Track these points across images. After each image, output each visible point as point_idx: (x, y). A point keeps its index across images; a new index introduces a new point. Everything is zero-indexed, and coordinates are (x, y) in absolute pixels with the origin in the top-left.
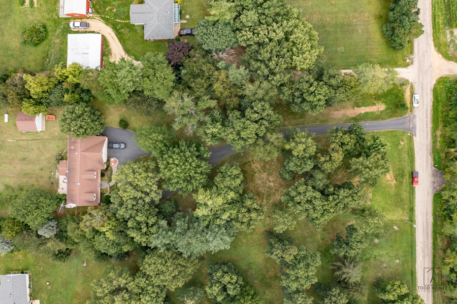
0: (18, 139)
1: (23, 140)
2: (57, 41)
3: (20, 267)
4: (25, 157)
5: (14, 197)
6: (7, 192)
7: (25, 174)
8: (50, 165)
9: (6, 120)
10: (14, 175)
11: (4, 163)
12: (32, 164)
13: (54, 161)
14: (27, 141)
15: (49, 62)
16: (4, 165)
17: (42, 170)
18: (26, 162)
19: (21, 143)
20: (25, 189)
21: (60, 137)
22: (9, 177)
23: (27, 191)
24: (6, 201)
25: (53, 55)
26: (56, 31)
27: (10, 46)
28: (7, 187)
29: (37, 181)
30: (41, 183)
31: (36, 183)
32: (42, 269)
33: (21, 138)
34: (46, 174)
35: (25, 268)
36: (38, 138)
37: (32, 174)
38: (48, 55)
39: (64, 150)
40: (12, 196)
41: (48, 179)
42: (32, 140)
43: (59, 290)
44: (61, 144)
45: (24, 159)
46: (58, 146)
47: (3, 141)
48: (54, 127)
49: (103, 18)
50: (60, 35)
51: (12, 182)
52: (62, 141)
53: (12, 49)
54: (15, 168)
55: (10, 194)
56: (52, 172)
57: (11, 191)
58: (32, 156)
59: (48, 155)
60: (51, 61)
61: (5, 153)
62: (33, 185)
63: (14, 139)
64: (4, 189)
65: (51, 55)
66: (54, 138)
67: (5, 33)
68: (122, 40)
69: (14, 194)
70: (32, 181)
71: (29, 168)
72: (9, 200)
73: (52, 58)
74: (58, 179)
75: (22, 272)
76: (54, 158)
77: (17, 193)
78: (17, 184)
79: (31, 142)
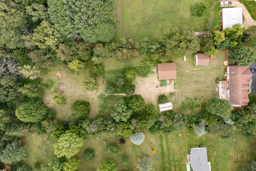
0: (192, 70)
1: (195, 71)
2: (213, 13)
3: (198, 144)
4: (197, 80)
5: (191, 104)
6: (187, 102)
7: (198, 90)
8: (212, 84)
9: (185, 60)
10: (191, 91)
11: (184, 84)
12: (202, 84)
13: (214, 82)
14: (198, 71)
15: (209, 25)
16: (185, 86)
17: (207, 87)
18: (197, 83)
19: (194, 72)
21: (218, 68)
22: (188, 92)
23: (199, 100)
24: (187, 106)
25: (210, 21)
26: (211, 7)
27: (184, 17)
28: (187, 98)
29: (205, 94)
30: (208, 95)
31: (205, 95)
32: (210, 144)
33: (194, 70)
34: (210, 89)
35: (201, 144)
36: (204, 69)
37: (202, 90)
38: (207, 21)
39: (220, 75)
40: (190, 103)
41: (211, 92)
42: (200, 70)
43: (221, 155)
44: (218, 72)
45: (197, 82)
46: (216, 73)
47: (183, 72)
48: (213, 62)
50: (214, 9)
51: (190, 95)
52: (219, 70)
53: (185, 19)
54: (191, 87)
55: (189, 102)
56: (214, 88)
57: (190, 100)
58: (201, 79)
59: (211, 79)
60: (210, 25)
61: (185, 79)
62: (203, 96)
63: (190, 71)
64: (186, 99)
65: (209, 21)
66: (213, 69)
67: (180, 10)
68: (250, 11)
69: (192, 102)
70: (202, 94)
71: (200, 87)
72: (188, 106)
73: (210, 23)
74: (218, 92)
75: (200, 147)
76: (215, 80)
77: (193, 101)
78: (193, 96)
79: (200, 72)
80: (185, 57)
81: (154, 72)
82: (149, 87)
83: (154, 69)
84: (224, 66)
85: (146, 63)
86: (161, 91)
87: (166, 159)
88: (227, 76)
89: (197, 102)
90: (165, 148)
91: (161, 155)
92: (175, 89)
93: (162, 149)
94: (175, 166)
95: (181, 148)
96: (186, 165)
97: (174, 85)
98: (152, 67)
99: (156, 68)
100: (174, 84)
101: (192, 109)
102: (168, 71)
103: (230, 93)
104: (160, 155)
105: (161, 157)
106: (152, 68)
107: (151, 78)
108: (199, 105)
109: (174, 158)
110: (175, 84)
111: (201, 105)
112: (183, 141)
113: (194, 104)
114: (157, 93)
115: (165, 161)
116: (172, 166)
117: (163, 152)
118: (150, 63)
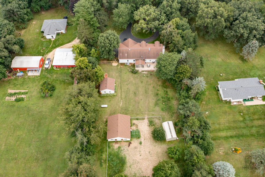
0: (120, 98)
1: (121, 95)
2: (55, 76)
3: (215, 93)
4: (133, 93)
5: (163, 99)
6: (161, 104)
7: (146, 92)
8: (138, 77)
9: (106, 106)
10: (147, 100)
11: (138, 107)
12: (138, 88)
13: (136, 75)
14: (121, 92)
15: (68, 80)
16: (140, 107)
17: (142, 82)
18: (137, 92)
19: (123, 96)
20: (157, 92)
21: (120, 72)
22: (148, 103)
23: (158, 90)
24: (167, 104)
25: (64, 78)
26: (48, 77)
27: (51, 106)
28: (156, 104)
29: (150, 85)
30: (152, 82)
31: (152, 85)
32: (212, 79)
33: (120, 96)
34: (145, 79)
35: (215, 89)
36: (120, 85)
37: (145, 88)
38: (63, 81)
39: (128, 70)
40: (163, 101)
41: (149, 78)
42: (121, 89)
44: (124, 71)
45: (135, 93)
46: (126, 73)
47: (122, 109)
48: (113, 76)
49: (47, 53)
50: (51, 75)
51: (152, 101)
52: (122, 71)
53: (53, 105)
54: (141, 100)
55: (162, 102)
56: (143, 76)
57: (159, 101)
58: (132, 88)
59: (132, 79)
60: (68, 79)
61: (131, 107)
62: (154, 87)
63: (120, 101)
64: (158, 106)
65: (63, 79)
66: (120, 76)
67: (40, 110)
69: (161, 99)
70: (151, 88)
71: (141, 90)
72: (166, 103)
73: (66, 78)
74: (148, 71)
75: (218, 90)
76: (134, 75)
77: (160, 97)
78: (154, 98)
79: (123, 90)
80: (103, 106)
81: (119, 147)
82: (141, 155)
83: (114, 146)
84: (118, 66)
85: (104, 159)
86: (147, 137)
87: (245, 131)
88: (130, 63)
89: (161, 92)
90: (229, 133)
91: (241, 138)
92: (144, 119)
93: (231, 137)
94: (252, 120)
95: (225, 113)
96: (247, 106)
97: (139, 121)
98: (111, 150)
99: (114, 144)
100: (137, 121)
101: (170, 99)
102: (119, 124)
103: (149, 58)
104: (241, 140)
105: (245, 138)
106: (113, 149)
107: (127, 152)
108: (165, 91)
109: (241, 122)
110: (137, 119)
111: (165, 89)
112: (214, 109)
113: (164, 96)
114: (149, 144)
115: (249, 134)
116: (253, 124)
117: (236, 136)
118: (105, 152)
